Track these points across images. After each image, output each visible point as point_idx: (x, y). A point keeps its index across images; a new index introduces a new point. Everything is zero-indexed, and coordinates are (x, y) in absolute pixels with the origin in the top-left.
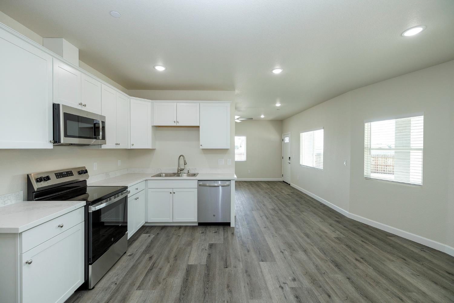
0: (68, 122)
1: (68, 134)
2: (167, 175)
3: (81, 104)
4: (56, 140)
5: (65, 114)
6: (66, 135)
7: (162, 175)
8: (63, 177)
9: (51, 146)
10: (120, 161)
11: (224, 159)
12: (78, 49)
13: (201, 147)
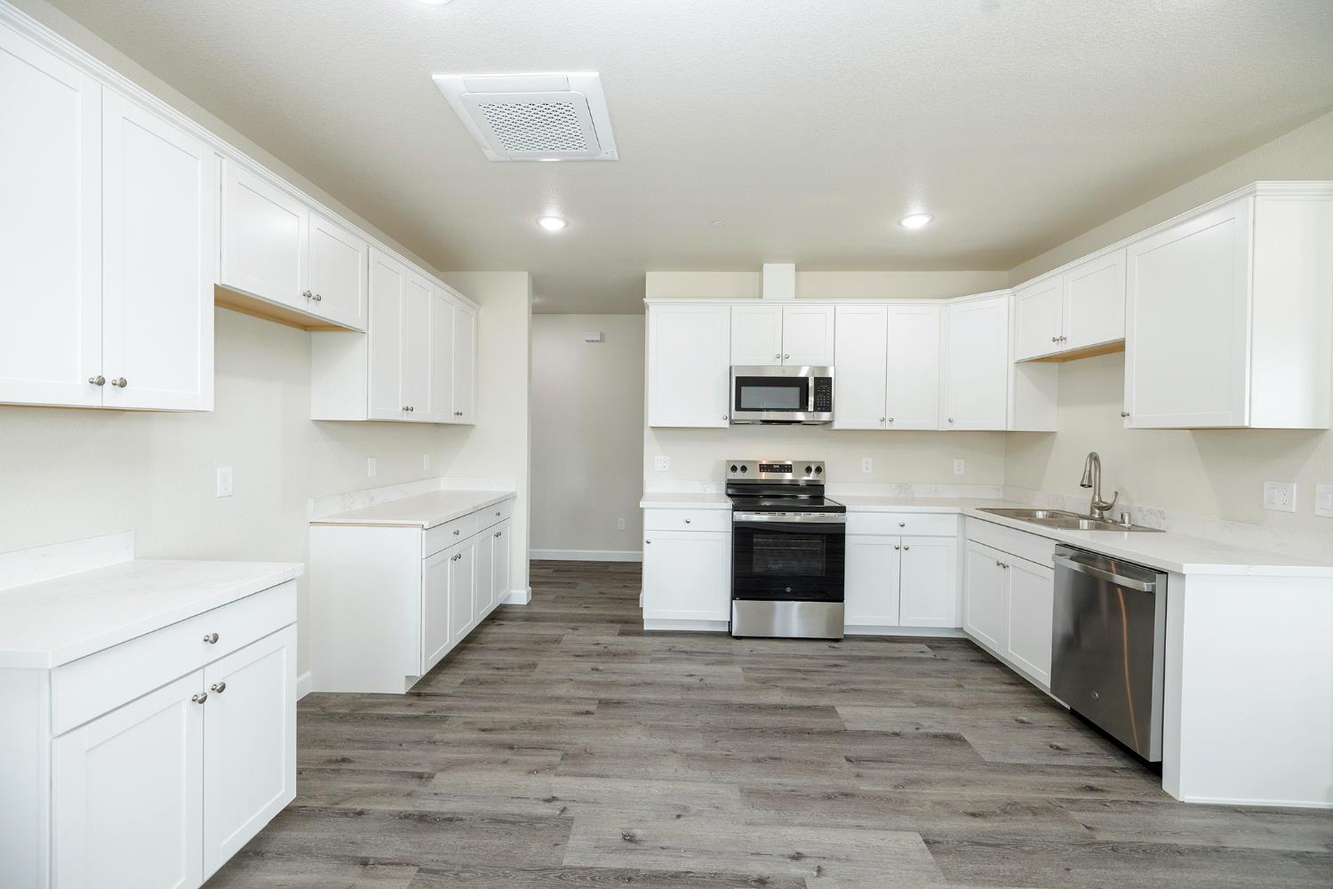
0: (743, 388)
1: (742, 406)
3: (778, 356)
4: (730, 417)
5: (737, 378)
6: (738, 408)
8: (771, 471)
9: (726, 425)
10: (962, 461)
11: (1295, 485)
12: (793, 265)
13: (1127, 423)
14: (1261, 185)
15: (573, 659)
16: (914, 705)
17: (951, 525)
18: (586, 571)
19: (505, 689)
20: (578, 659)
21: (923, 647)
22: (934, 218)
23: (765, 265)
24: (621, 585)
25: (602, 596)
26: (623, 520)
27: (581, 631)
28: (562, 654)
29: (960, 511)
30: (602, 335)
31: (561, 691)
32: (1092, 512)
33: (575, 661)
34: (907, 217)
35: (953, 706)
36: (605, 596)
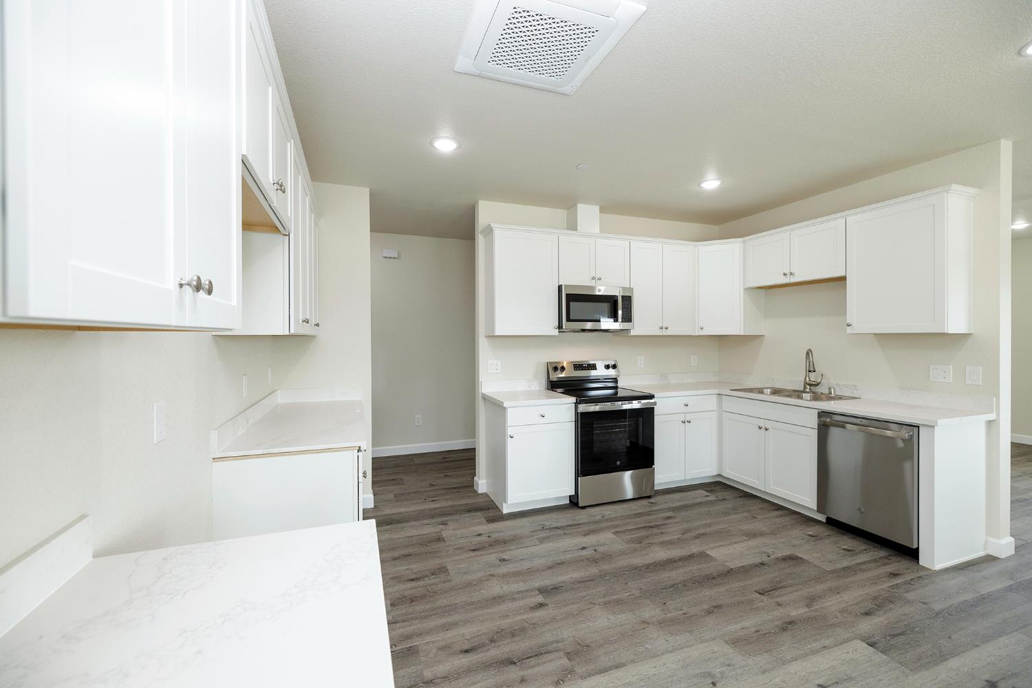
0: (571, 303)
1: (571, 318)
2: (776, 392)
3: (593, 278)
4: (560, 327)
5: (567, 295)
6: (568, 320)
7: (765, 391)
8: (582, 370)
9: (556, 332)
10: (696, 356)
11: (951, 366)
12: (598, 207)
13: (849, 330)
14: (954, 186)
15: (472, 554)
16: (747, 538)
17: (712, 402)
18: (397, 466)
19: (443, 601)
20: (476, 553)
21: (702, 492)
22: (724, 182)
23: (579, 205)
24: (442, 475)
25: (433, 488)
26: (420, 416)
27: (452, 525)
28: (458, 551)
29: (718, 393)
30: (399, 253)
31: (495, 588)
32: (805, 388)
33: (476, 556)
34: (706, 181)
35: (768, 534)
36: (436, 488)
